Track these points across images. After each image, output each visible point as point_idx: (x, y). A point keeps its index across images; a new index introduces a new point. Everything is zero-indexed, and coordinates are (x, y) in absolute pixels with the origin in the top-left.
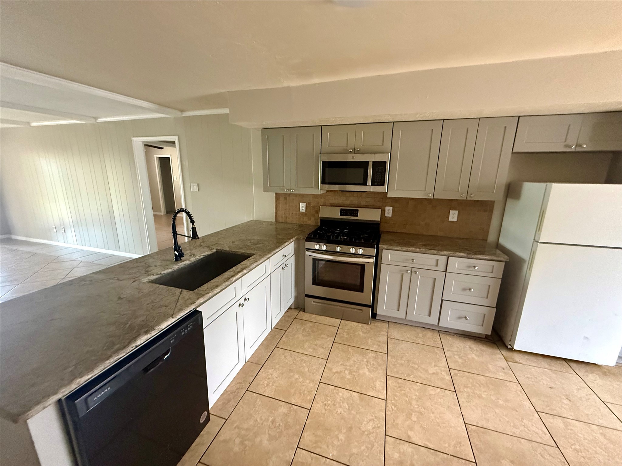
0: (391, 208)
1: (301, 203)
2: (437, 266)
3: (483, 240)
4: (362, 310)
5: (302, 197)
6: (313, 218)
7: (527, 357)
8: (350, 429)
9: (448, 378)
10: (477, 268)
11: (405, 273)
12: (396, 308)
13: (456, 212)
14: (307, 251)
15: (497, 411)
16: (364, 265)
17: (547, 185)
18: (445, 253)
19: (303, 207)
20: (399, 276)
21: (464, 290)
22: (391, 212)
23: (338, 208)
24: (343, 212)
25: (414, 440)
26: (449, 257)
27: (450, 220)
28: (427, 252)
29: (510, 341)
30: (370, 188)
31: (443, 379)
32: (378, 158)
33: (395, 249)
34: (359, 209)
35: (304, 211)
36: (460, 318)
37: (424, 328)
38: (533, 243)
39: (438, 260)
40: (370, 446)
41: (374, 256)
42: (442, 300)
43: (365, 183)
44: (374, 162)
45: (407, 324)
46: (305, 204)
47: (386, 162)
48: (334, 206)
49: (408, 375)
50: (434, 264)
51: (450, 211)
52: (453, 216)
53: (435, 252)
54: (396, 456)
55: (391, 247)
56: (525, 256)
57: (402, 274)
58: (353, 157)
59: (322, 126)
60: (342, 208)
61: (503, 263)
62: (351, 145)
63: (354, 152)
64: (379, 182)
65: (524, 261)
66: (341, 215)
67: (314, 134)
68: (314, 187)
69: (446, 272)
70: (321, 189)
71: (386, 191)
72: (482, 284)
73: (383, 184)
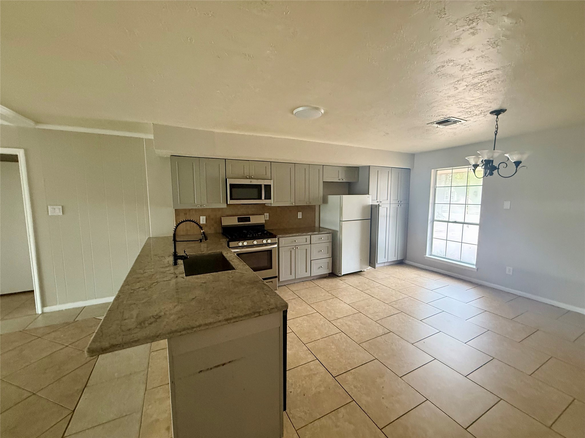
0: (268, 214)
1: (200, 216)
2: (306, 242)
3: (314, 226)
4: (272, 282)
5: (201, 211)
6: (213, 228)
7: (347, 276)
8: (316, 327)
9: (330, 294)
10: (323, 238)
11: (292, 250)
12: (289, 273)
13: (301, 213)
14: (231, 249)
15: (352, 296)
16: (271, 250)
17: (340, 196)
18: (310, 233)
19: (203, 220)
20: (289, 252)
21: (319, 252)
22: (268, 216)
23: (236, 217)
24: (240, 220)
25: (339, 317)
26: (311, 236)
27: (299, 218)
28: (302, 235)
29: (339, 272)
30: (263, 201)
31: (329, 296)
32: (267, 182)
33: (286, 236)
34: (250, 216)
35: (205, 223)
36: (319, 268)
37: (303, 281)
38: (340, 222)
39: (306, 238)
40: (328, 327)
41: (276, 243)
42: (311, 261)
43: (261, 199)
44: (265, 185)
45: (294, 283)
46: (205, 217)
47: (270, 185)
48: (231, 216)
49: (317, 300)
50: (305, 241)
51: (297, 213)
52: (300, 215)
53: (305, 234)
54: (339, 324)
55: (284, 236)
56: (337, 229)
57: (291, 251)
58: (251, 182)
59: (225, 159)
60: (238, 217)
61: (331, 234)
62: (247, 174)
63: (250, 178)
64: (268, 197)
65: (337, 231)
66: (238, 222)
67: (219, 164)
68: (221, 202)
69: (311, 244)
70: (230, 203)
71: (272, 202)
72: (326, 247)
73: (270, 199)
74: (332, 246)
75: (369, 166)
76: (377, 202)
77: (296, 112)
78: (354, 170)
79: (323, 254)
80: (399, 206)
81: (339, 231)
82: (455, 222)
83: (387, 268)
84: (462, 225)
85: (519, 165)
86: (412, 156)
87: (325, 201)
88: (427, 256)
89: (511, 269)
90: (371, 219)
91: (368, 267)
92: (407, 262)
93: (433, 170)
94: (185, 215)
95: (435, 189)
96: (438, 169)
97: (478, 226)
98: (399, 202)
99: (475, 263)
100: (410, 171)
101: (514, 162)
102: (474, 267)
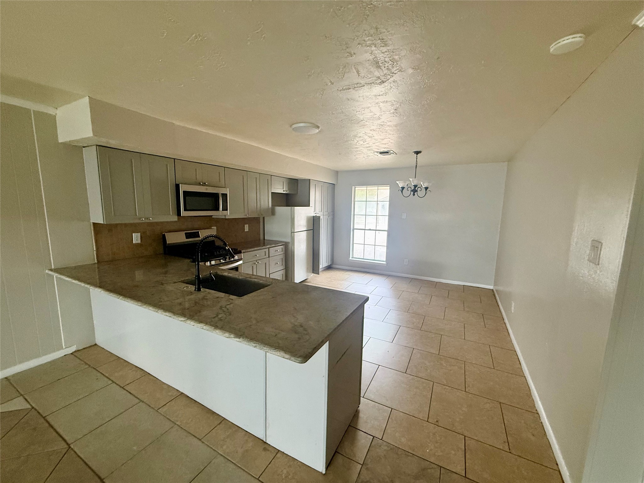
1: (133, 234)
2: (265, 255)
5: (134, 227)
10: (278, 251)
11: (254, 265)
13: (247, 225)
16: (237, 267)
17: (291, 208)
19: (136, 238)
20: (251, 267)
21: (276, 264)
22: (216, 230)
23: (183, 232)
24: (188, 236)
26: (269, 248)
27: (245, 231)
28: (261, 248)
32: (223, 191)
33: (249, 251)
34: (199, 231)
35: (139, 242)
38: (291, 233)
39: (265, 252)
41: (242, 259)
42: (270, 274)
43: (218, 210)
44: (221, 194)
46: (139, 234)
47: (227, 194)
48: (176, 231)
51: (244, 226)
52: (247, 228)
53: (264, 247)
55: (247, 250)
56: (288, 240)
57: (253, 267)
58: (207, 189)
59: (174, 159)
60: (185, 232)
61: (284, 246)
62: (199, 178)
63: (204, 184)
64: (225, 209)
65: (289, 243)
66: (187, 238)
67: (167, 165)
68: (171, 214)
69: (269, 257)
70: (183, 215)
71: (219, 214)
72: (280, 259)
73: (227, 210)
74: (285, 256)
75: (310, 180)
76: (315, 213)
77: (294, 127)
78: (294, 182)
79: (278, 267)
80: (328, 217)
81: (290, 242)
82: (370, 230)
83: (323, 273)
84: (375, 231)
85: (427, 190)
86: (337, 173)
87: (273, 213)
88: (351, 259)
89: (407, 260)
90: (313, 230)
91: (311, 275)
92: (334, 266)
93: (353, 187)
94: (109, 231)
95: (355, 203)
96: (356, 186)
97: (386, 232)
98: (328, 213)
99: (385, 260)
100: (335, 186)
101: (425, 188)
102: (385, 263)
